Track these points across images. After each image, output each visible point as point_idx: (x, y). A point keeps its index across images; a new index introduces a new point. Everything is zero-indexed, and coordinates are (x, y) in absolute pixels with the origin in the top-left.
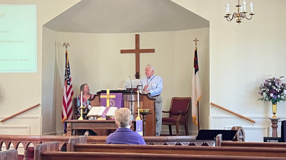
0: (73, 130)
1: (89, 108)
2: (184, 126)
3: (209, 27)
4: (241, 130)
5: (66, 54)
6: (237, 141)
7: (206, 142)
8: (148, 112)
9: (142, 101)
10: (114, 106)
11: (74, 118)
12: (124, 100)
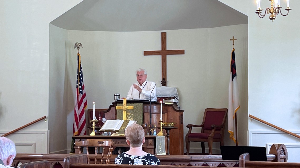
1: (104, 121)
2: (219, 143)
3: (248, 23)
4: (283, 148)
5: (78, 57)
6: (278, 162)
8: (172, 127)
9: (166, 113)
11: (87, 133)
12: (145, 111)
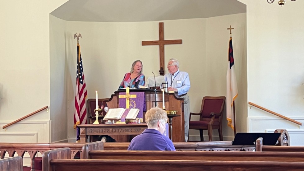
0: (87, 137)
1: (106, 110)
2: (218, 130)
3: (246, 12)
4: (285, 134)
5: (78, 47)
7: (244, 148)
8: (174, 114)
9: (168, 101)
10: (135, 107)
11: (88, 122)
12: (147, 100)
